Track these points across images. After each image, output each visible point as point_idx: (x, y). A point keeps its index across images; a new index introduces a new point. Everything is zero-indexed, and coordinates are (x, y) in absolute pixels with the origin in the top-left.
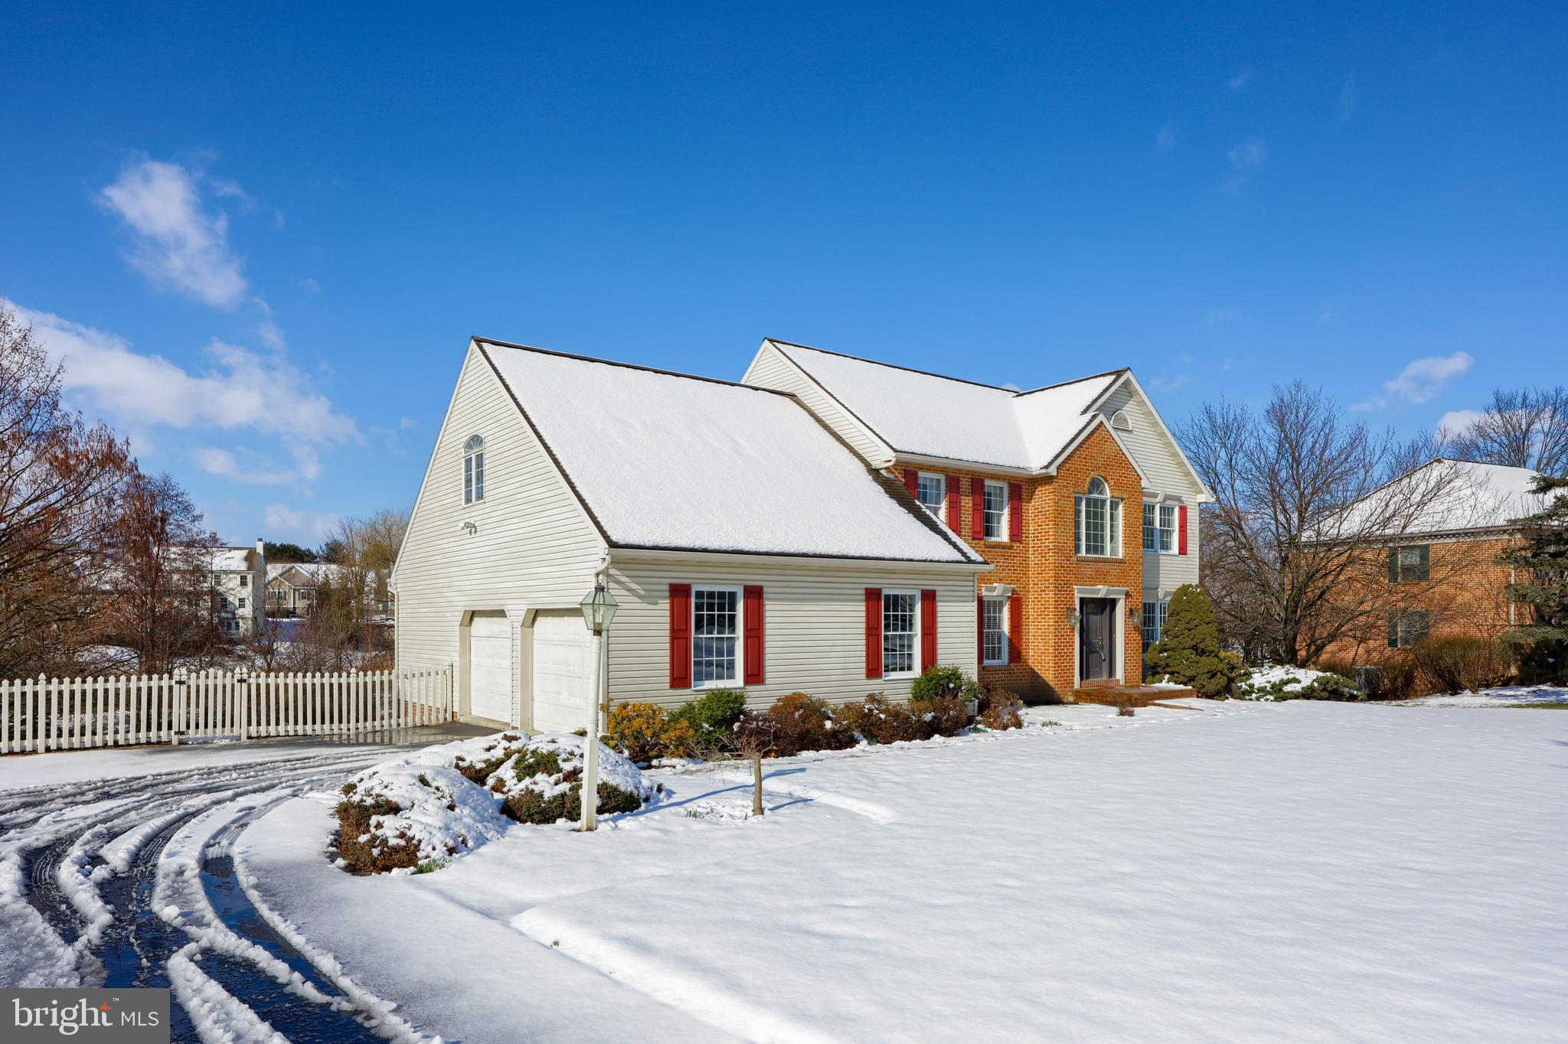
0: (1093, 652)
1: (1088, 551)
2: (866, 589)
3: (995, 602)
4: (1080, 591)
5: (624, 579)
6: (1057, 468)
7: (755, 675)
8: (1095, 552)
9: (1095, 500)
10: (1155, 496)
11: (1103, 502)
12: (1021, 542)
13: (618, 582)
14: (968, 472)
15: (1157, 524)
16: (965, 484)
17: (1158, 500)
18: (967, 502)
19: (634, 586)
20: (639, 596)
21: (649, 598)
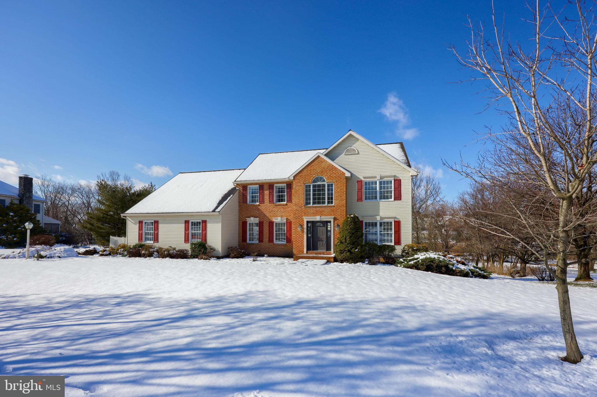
0: (320, 241)
1: (314, 203)
2: (185, 221)
3: (279, 223)
4: (306, 219)
5: (131, 220)
6: (294, 177)
7: (156, 239)
8: (319, 203)
9: (319, 186)
10: (375, 177)
11: (324, 186)
12: (291, 203)
13: (130, 221)
14: (267, 183)
15: (378, 189)
16: (266, 187)
17: (377, 179)
18: (267, 193)
19: (133, 221)
20: (133, 223)
21: (135, 224)
